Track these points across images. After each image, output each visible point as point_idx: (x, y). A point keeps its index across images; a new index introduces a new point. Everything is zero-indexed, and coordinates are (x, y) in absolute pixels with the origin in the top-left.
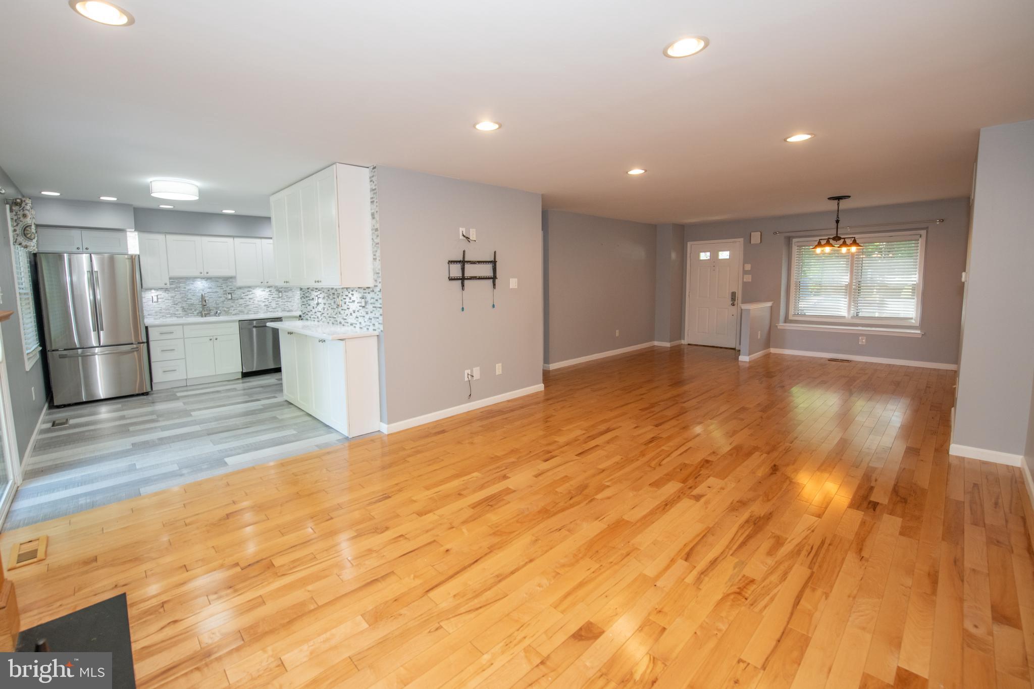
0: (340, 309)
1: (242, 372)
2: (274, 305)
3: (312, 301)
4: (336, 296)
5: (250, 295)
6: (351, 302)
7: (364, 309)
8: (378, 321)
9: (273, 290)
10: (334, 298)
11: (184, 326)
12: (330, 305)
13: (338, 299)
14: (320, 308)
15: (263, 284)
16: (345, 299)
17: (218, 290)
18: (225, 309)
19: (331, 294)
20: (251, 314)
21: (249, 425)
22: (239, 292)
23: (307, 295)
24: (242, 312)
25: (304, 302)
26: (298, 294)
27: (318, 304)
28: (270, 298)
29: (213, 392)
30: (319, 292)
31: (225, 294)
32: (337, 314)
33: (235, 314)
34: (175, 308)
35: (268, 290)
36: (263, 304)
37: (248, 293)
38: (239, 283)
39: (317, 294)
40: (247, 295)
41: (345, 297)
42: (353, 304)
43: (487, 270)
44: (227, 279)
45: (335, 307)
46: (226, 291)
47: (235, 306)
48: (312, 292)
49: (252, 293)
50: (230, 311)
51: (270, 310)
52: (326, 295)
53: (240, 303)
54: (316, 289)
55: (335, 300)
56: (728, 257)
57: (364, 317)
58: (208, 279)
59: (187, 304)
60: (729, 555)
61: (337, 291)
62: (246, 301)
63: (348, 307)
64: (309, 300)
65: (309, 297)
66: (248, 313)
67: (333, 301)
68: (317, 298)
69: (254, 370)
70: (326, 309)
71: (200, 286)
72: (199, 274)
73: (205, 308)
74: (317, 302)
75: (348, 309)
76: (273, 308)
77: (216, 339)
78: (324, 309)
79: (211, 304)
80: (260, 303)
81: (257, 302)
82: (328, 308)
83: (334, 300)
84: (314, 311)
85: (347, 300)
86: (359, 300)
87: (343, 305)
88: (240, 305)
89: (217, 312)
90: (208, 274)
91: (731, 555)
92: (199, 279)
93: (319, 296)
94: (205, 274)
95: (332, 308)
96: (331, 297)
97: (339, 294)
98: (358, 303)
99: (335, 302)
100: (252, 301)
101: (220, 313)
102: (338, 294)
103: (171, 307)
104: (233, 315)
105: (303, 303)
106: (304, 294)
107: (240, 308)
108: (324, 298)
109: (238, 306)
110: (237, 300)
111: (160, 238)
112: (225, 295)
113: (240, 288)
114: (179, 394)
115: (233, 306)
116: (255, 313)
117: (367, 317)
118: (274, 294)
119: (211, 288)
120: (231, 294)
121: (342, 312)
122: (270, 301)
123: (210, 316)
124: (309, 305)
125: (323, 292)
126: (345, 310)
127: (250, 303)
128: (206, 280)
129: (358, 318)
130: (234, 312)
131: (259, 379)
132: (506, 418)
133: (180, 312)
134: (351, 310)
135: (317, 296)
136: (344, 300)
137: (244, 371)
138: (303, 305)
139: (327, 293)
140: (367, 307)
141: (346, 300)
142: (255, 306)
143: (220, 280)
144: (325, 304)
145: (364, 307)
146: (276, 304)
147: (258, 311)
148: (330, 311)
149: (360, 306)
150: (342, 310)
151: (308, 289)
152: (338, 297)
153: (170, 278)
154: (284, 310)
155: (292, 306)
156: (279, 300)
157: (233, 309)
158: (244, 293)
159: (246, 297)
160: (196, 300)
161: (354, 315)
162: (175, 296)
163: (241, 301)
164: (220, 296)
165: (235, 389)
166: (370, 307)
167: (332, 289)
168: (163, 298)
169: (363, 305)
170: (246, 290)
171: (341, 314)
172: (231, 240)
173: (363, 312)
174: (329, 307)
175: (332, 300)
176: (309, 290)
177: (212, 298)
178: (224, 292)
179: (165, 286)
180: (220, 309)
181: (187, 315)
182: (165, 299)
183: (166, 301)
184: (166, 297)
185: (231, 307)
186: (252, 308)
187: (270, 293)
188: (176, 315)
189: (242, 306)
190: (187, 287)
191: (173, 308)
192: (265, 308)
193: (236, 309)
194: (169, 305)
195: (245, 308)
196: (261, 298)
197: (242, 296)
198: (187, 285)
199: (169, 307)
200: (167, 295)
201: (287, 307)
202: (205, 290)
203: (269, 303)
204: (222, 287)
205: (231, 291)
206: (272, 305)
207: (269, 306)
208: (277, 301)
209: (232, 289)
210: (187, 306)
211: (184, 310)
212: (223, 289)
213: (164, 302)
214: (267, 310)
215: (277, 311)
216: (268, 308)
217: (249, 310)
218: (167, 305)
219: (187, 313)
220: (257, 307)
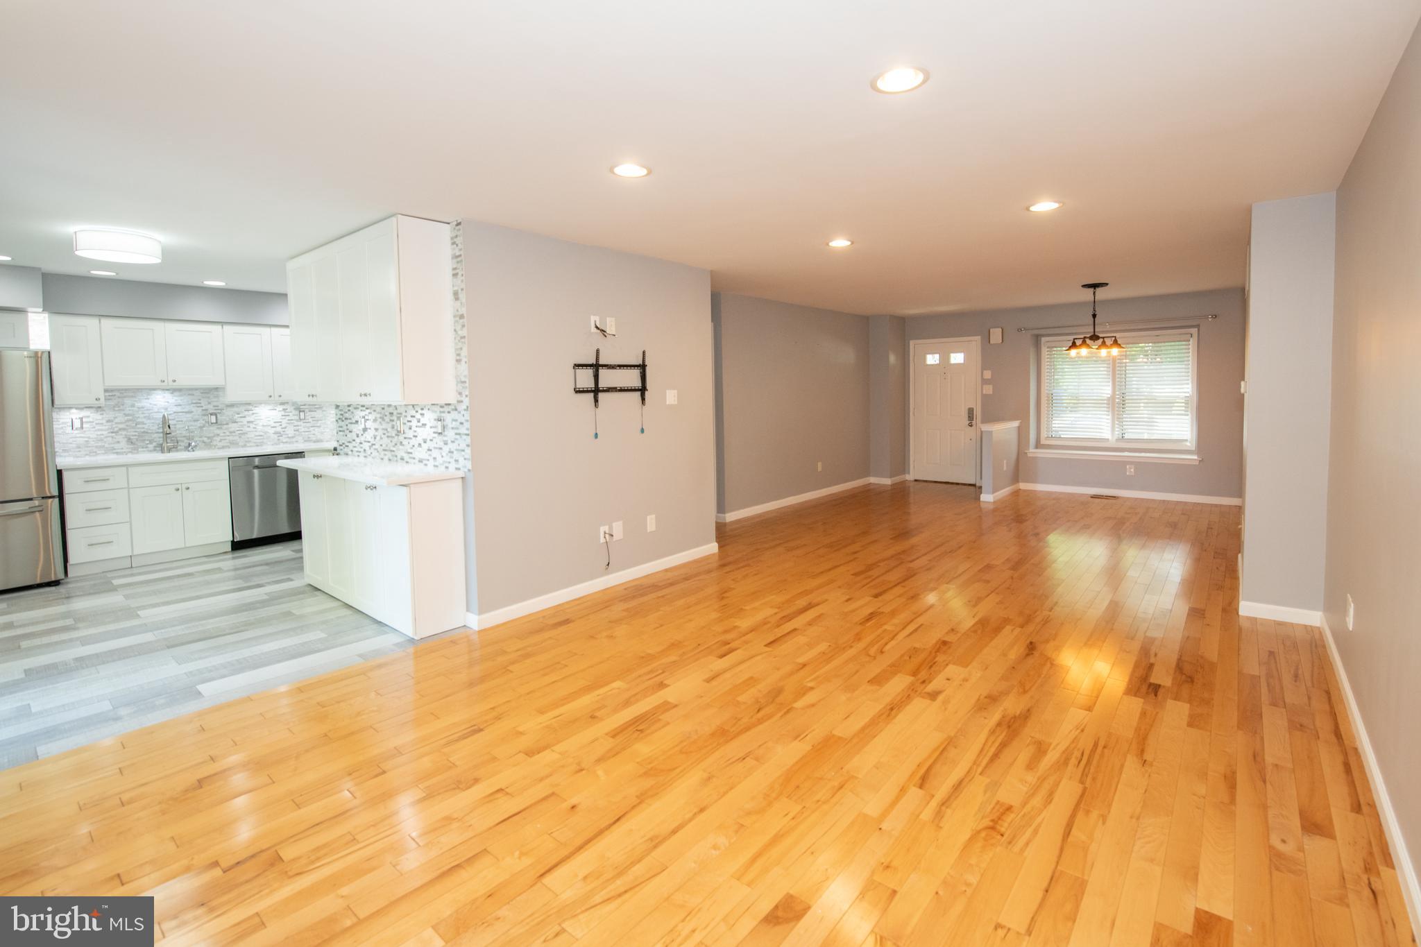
0: (401, 438)
1: (233, 542)
2: (290, 432)
3: (357, 425)
4: (394, 418)
5: (249, 415)
6: (419, 427)
7: (440, 437)
8: (463, 456)
9: (290, 408)
10: (393, 421)
11: (130, 469)
12: (385, 432)
13: (398, 422)
14: (369, 436)
15: (272, 398)
16: (410, 421)
17: (193, 410)
18: (205, 439)
19: (387, 414)
20: (251, 446)
21: (242, 628)
22: (229, 412)
23: (347, 415)
24: (233, 444)
25: (341, 427)
26: (332, 414)
27: (365, 430)
28: (284, 422)
29: (179, 576)
30: (368, 411)
31: (204, 415)
32: (396, 444)
33: (223, 447)
34: (113, 438)
35: (281, 408)
36: (272, 431)
37: (246, 413)
38: (231, 396)
39: (363, 414)
40: (244, 417)
41: (410, 419)
42: (422, 429)
43: (633, 379)
44: (211, 392)
45: (394, 435)
46: (206, 410)
47: (221, 435)
48: (355, 411)
49: (253, 414)
50: (214, 443)
51: (284, 441)
52: (378, 416)
53: (232, 430)
54: (363, 406)
55: (394, 423)
56: (962, 361)
57: (441, 449)
58: (173, 391)
59: (136, 432)
60: (977, 774)
61: (396, 409)
62: (242, 426)
63: (416, 434)
64: (351, 423)
65: (350, 419)
66: (245, 446)
67: (390, 425)
68: (363, 420)
69: (254, 536)
70: (378, 438)
71: (161, 403)
72: (160, 384)
73: (167, 437)
74: (363, 426)
75: (415, 436)
76: (288, 437)
77: (187, 489)
78: (375, 438)
79: (179, 430)
80: (266, 429)
81: (261, 428)
82: (383, 436)
83: (391, 423)
84: (358, 440)
85: (414, 423)
86: (434, 423)
87: (407, 430)
88: (231, 432)
89: (190, 445)
90: (174, 384)
91: (980, 774)
92: (160, 392)
93: (366, 417)
94: (171, 383)
95: (388, 437)
96: (387, 419)
97: (401, 414)
98: (431, 427)
99: (393, 427)
100: (252, 426)
101: (196, 446)
102: (398, 414)
103: (106, 437)
104: (218, 448)
105: (341, 429)
106: (342, 415)
107: (231, 438)
108: (375, 420)
109: (228, 434)
110: (227, 424)
111: (92, 323)
112: (206, 418)
113: (232, 406)
114: (116, 582)
115: (218, 435)
116: (257, 446)
117: (446, 449)
118: (291, 414)
119: (180, 405)
120: (216, 415)
121: (405, 442)
122: (283, 426)
123: (177, 451)
124: (350, 432)
125: (375, 411)
126: (410, 438)
127: (248, 429)
128: (172, 393)
129: (431, 450)
130: (220, 444)
131: (260, 551)
132: (663, 597)
133: (123, 443)
134: (420, 440)
135: (364, 417)
136: (409, 424)
137: (235, 540)
138: (340, 431)
139: (381, 413)
140: (446, 433)
141: (410, 424)
142: (257, 434)
143: (198, 393)
144: (376, 430)
145: (440, 433)
146: (295, 431)
147: (262, 442)
148: (386, 441)
149: (434, 433)
150: (405, 438)
151: (349, 406)
152: (399, 418)
153: (106, 391)
154: (308, 440)
155: (322, 433)
156: (299, 423)
157: (218, 439)
158: (238, 414)
159: (242, 419)
160: (153, 426)
161: (425, 446)
162: (115, 419)
163: (233, 427)
164: (196, 417)
165: (219, 570)
166: (450, 434)
167: (389, 406)
168: (93, 422)
169: (440, 431)
170: (242, 408)
171: (403, 445)
172: (218, 328)
173: (439, 441)
174: (384, 434)
175: (388, 423)
176: (350, 408)
177: (182, 421)
178: (204, 413)
179: (97, 402)
180: (196, 439)
181: (135, 449)
182: (97, 424)
183: (97, 427)
184: (97, 420)
185: (214, 436)
186: (252, 438)
187: (285, 412)
188: (114, 451)
189: (234, 434)
190: (136, 404)
191: (110, 439)
192: (276, 436)
193: (225, 439)
194: (103, 435)
195: (240, 437)
196: (269, 421)
197: (235, 417)
198: (136, 401)
199: (102, 437)
200: (100, 417)
201: (314, 434)
202: (169, 409)
203: (282, 428)
204: (200, 403)
205: (216, 410)
206: (287, 432)
207: (282, 433)
208: (295, 426)
209: (218, 406)
210: (135, 435)
211: (130, 441)
212: (202, 407)
213: (94, 429)
214: (279, 440)
215: (297, 442)
216: (281, 436)
217: (247, 440)
218: (99, 433)
219: (136, 446)
220: (261, 436)
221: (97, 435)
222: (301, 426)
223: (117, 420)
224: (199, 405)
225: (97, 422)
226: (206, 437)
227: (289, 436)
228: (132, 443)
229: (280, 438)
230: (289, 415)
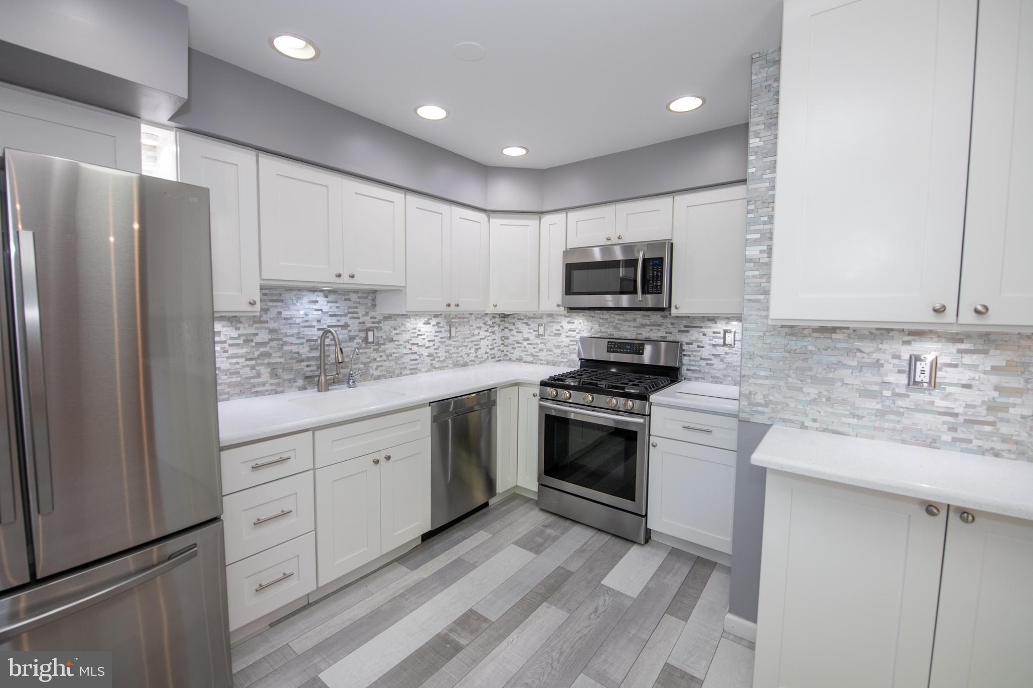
2: (442, 354)
5: (404, 332)
9: (443, 322)
15: (427, 308)
17: (347, 322)
18: (361, 366)
20: (406, 375)
22: (386, 326)
28: (437, 339)
31: (360, 331)
33: (378, 378)
34: (253, 368)
35: (434, 322)
36: (426, 353)
37: (400, 328)
40: (401, 334)
44: (371, 295)
46: (363, 323)
47: (378, 359)
49: (406, 330)
51: (437, 366)
53: (388, 352)
62: (399, 346)
76: (440, 362)
77: (388, 458)
80: (422, 351)
81: (416, 348)
88: (387, 356)
104: (375, 379)
107: (387, 364)
109: (385, 358)
110: (384, 344)
112: (362, 335)
113: (388, 318)
115: (375, 359)
116: (412, 374)
118: (443, 330)
120: (373, 329)
122: (436, 346)
127: (405, 351)
128: (326, 297)
130: (376, 373)
142: (413, 357)
143: (354, 297)
146: (446, 352)
147: (416, 369)
156: (449, 343)
157: (374, 365)
158: (395, 329)
159: (399, 337)
162: (257, 334)
163: (390, 348)
164: (353, 334)
168: (225, 342)
170: (399, 320)
178: (361, 327)
181: (278, 385)
182: (230, 345)
183: (232, 351)
184: (231, 338)
185: (370, 362)
186: (408, 362)
187: (439, 327)
188: (255, 390)
189: (390, 358)
190: (283, 313)
191: (248, 370)
192: (428, 360)
193: (381, 366)
194: (238, 363)
195: (396, 363)
196: (424, 339)
197: (392, 334)
198: (282, 307)
199: (238, 366)
200: (235, 334)
201: (461, 356)
202: (322, 322)
203: (435, 349)
204: (357, 313)
205: (373, 323)
206: (440, 355)
207: (435, 355)
208: (446, 346)
209: (375, 318)
210: (281, 363)
211: (274, 374)
212: (358, 318)
213: (226, 355)
214: (432, 364)
215: (447, 366)
216: (434, 360)
217: (403, 366)
218: (234, 361)
219: (281, 381)
220: (416, 360)
221: (231, 364)
222: (451, 345)
223: (258, 339)
224: (355, 315)
225: (232, 342)
226: (362, 363)
227: (441, 359)
228: (276, 375)
229: (434, 362)
230: (441, 332)
